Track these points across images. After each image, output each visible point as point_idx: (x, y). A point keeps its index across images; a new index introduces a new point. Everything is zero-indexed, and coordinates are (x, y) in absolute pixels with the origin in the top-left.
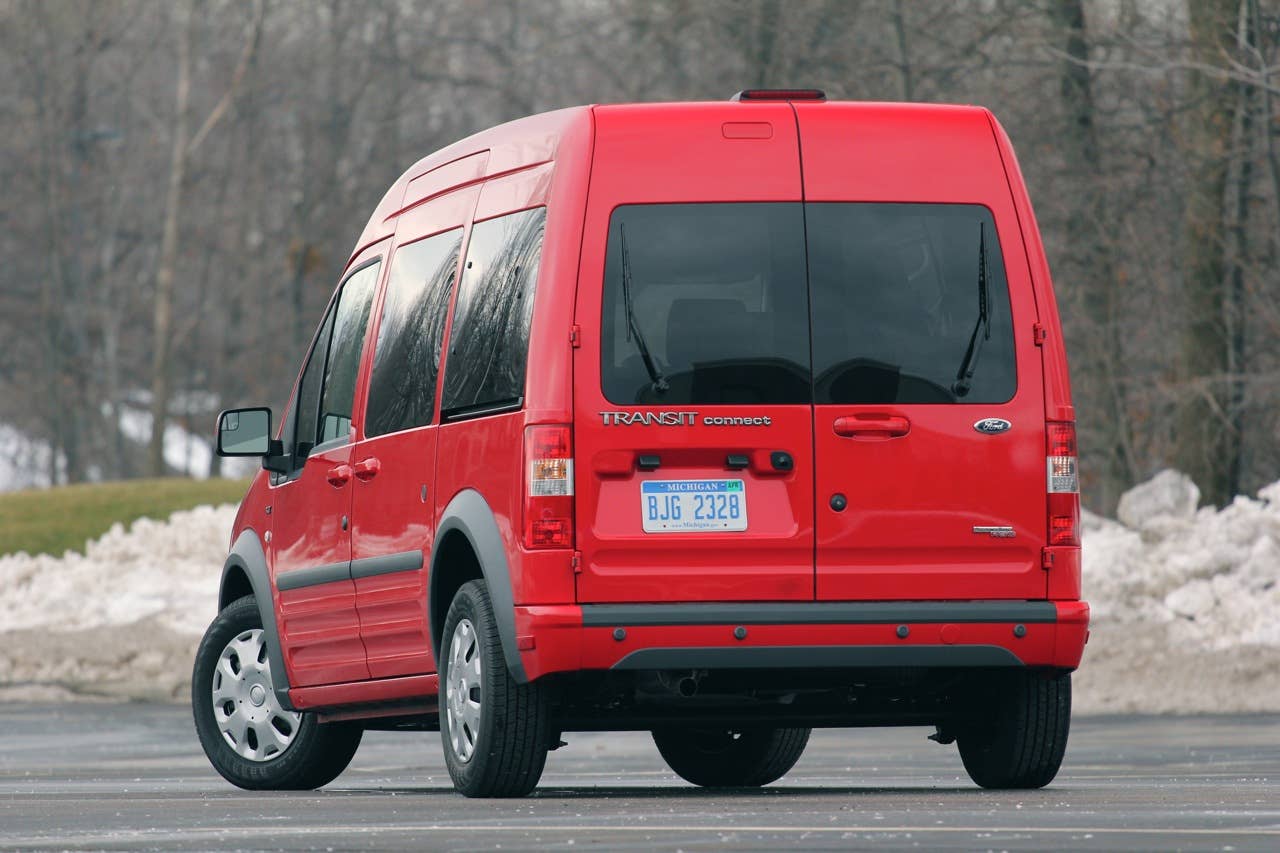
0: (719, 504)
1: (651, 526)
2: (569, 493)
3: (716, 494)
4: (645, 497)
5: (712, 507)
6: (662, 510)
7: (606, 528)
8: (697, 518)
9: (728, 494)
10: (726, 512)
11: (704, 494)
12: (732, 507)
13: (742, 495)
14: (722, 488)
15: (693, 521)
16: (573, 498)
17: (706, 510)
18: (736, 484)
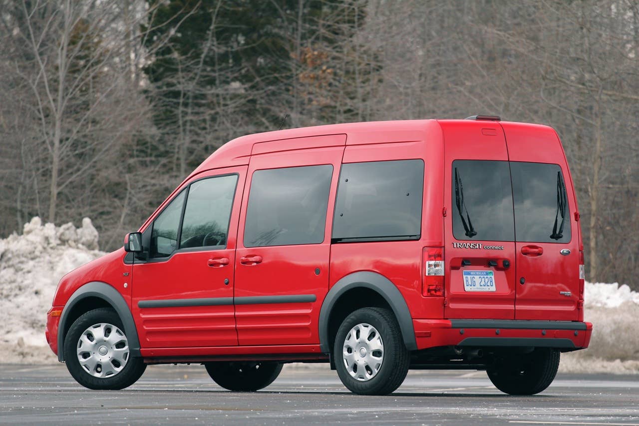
0: (487, 280)
1: (468, 289)
2: (443, 274)
3: (485, 276)
4: (464, 276)
5: (485, 281)
6: (470, 283)
7: (454, 289)
8: (481, 286)
9: (489, 276)
10: (489, 284)
11: (482, 276)
12: (491, 282)
13: (493, 277)
14: (487, 274)
15: (479, 287)
16: (444, 277)
17: (483, 283)
18: (491, 272)
